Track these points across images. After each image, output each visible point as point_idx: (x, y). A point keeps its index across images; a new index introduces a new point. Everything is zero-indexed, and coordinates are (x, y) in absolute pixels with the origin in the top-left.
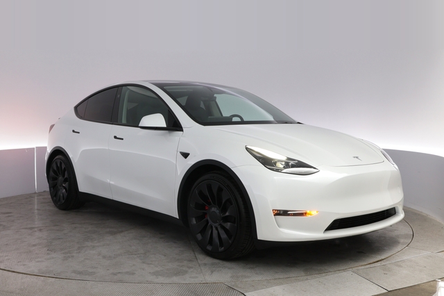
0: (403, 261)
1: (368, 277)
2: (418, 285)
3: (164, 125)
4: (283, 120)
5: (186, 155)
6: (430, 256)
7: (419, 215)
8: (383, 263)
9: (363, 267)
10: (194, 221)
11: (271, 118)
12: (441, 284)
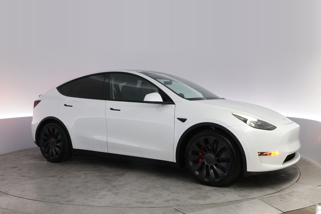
0: (294, 192)
1: (269, 203)
2: (304, 208)
3: (161, 100)
4: (209, 97)
5: (183, 120)
6: (312, 189)
7: (304, 161)
8: (280, 193)
9: (266, 196)
10: (191, 164)
11: (201, 96)
12: (319, 207)
